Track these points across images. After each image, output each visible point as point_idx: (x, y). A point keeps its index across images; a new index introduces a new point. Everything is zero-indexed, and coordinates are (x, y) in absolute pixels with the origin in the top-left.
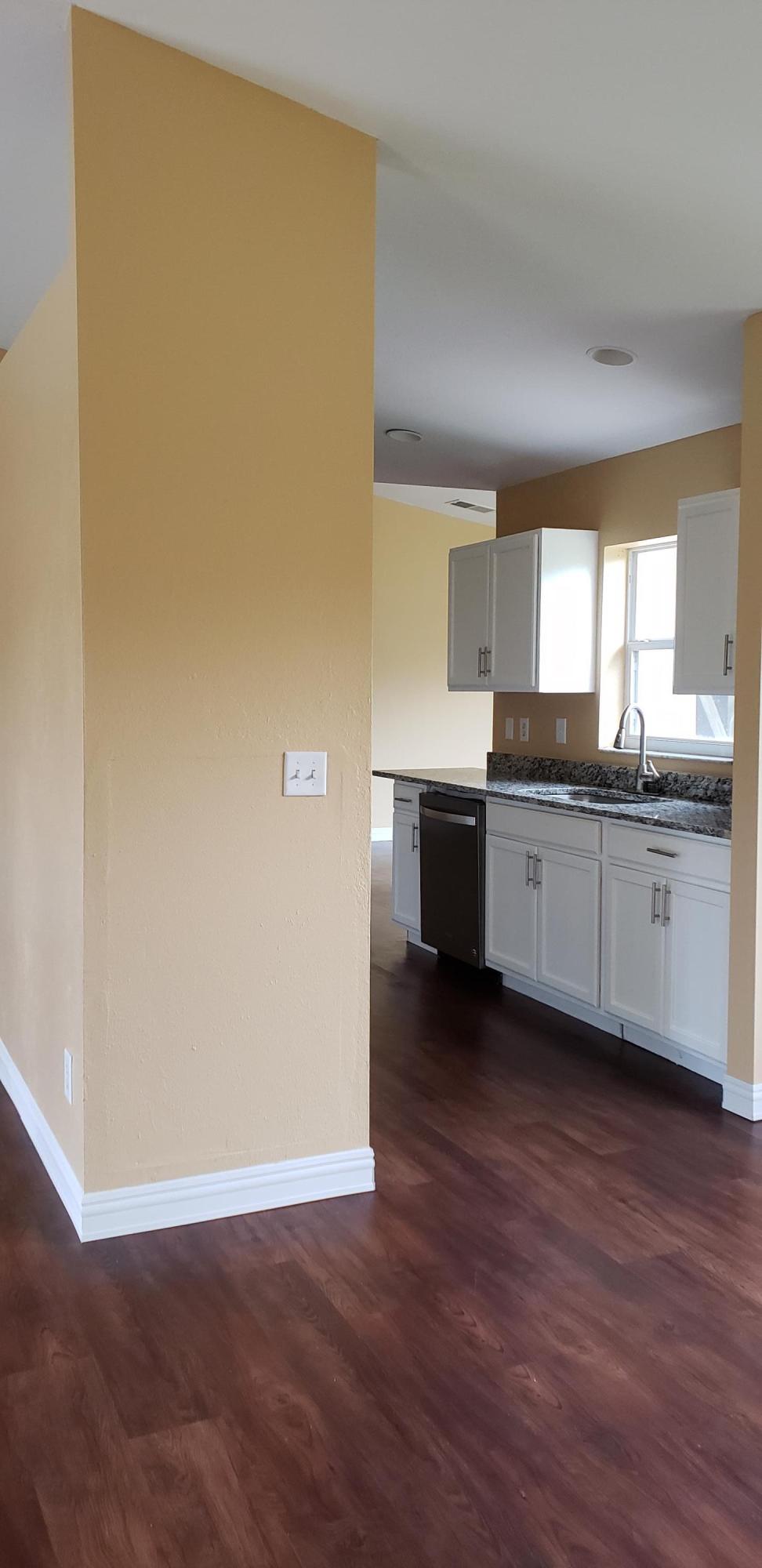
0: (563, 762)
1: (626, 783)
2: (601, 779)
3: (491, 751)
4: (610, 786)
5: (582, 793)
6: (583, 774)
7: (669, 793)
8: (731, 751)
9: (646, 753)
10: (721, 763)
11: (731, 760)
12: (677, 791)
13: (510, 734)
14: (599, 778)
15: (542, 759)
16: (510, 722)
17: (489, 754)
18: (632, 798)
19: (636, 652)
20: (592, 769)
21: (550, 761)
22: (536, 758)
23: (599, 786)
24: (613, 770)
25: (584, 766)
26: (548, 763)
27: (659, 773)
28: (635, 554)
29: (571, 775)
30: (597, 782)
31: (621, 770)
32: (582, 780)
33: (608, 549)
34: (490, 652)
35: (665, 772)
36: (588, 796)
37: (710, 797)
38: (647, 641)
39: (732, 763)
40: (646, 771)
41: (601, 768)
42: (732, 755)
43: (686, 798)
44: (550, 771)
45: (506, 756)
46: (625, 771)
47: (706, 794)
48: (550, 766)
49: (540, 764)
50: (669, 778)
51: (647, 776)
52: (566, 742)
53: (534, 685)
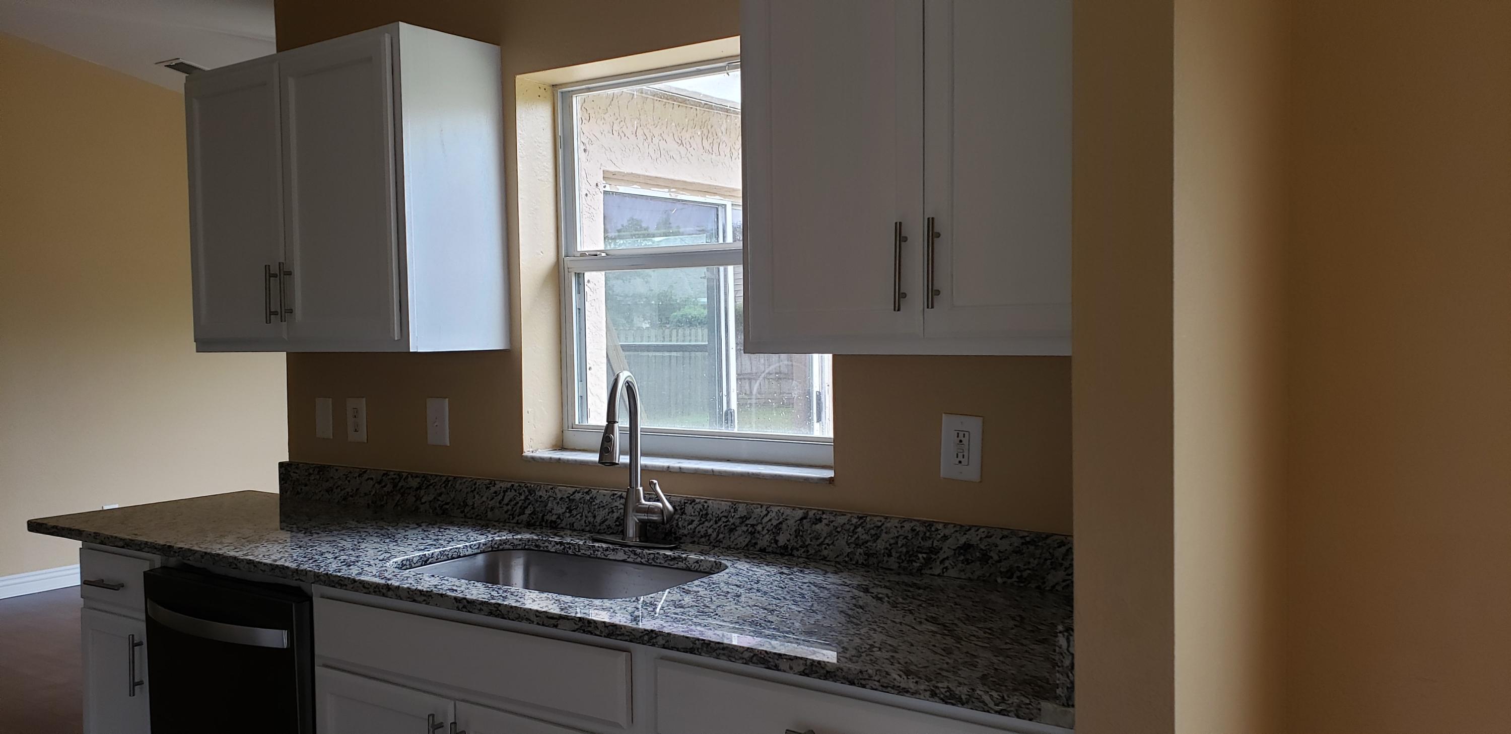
0: (447, 481)
1: (591, 519)
2: (534, 513)
3: (286, 458)
4: (554, 527)
5: (507, 547)
6: (492, 504)
7: (688, 539)
8: (828, 455)
9: (643, 461)
10: (807, 480)
11: (830, 474)
12: (706, 535)
13: (325, 428)
14: (528, 512)
15: (400, 474)
16: (324, 408)
17: (281, 465)
18: (621, 556)
19: (579, 276)
20: (510, 495)
21: (418, 480)
22: (386, 474)
23: (530, 526)
24: (559, 496)
25: (493, 489)
26: (414, 483)
27: (670, 503)
28: (567, 98)
29: (466, 505)
30: (524, 517)
31: (578, 496)
32: (489, 513)
33: (524, 81)
34: (289, 273)
36: (521, 553)
37: (785, 547)
38: (603, 254)
39: (831, 480)
40: (643, 501)
41: (531, 492)
42: (831, 462)
43: (729, 548)
44: (418, 498)
45: (322, 469)
46: (588, 498)
47: (776, 542)
48: (419, 488)
49: (395, 486)
50: (689, 509)
51: (649, 510)
52: (449, 445)
53: (396, 339)
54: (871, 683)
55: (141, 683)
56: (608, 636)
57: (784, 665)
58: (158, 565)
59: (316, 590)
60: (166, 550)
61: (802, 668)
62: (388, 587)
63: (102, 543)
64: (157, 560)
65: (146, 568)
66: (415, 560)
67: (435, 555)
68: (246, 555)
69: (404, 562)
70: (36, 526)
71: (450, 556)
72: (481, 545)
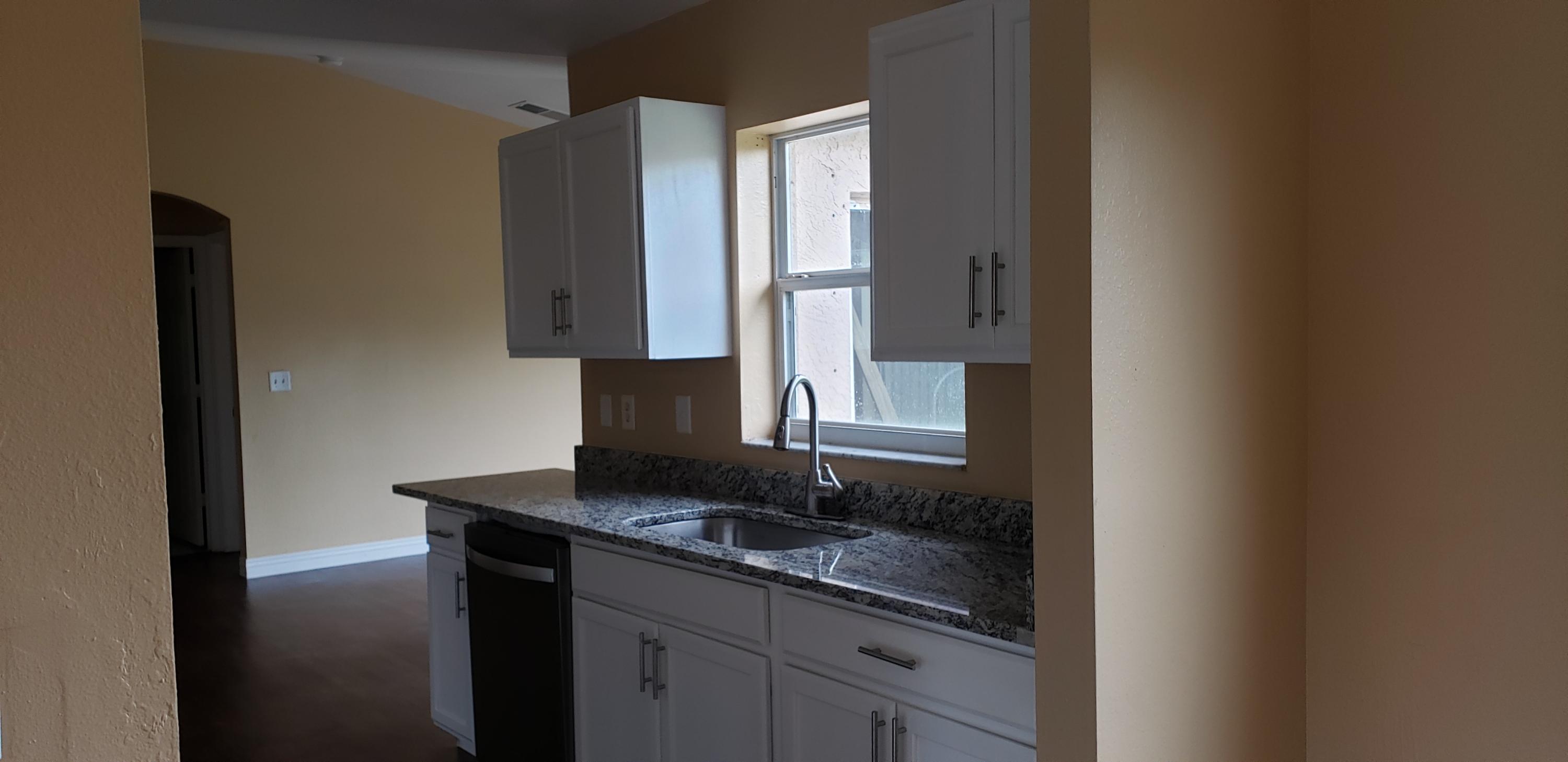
0: (688, 463)
1: (788, 495)
2: (748, 489)
3: (580, 442)
4: (762, 501)
5: (722, 514)
6: (720, 481)
7: (857, 514)
8: (962, 447)
9: (820, 448)
10: (944, 467)
11: (963, 462)
12: (870, 511)
13: (607, 419)
14: (745, 488)
15: (657, 456)
16: (606, 400)
17: (576, 448)
18: (801, 525)
19: (790, 294)
20: (732, 474)
21: (669, 461)
22: (647, 456)
23: (745, 499)
24: (765, 477)
25: (720, 470)
26: (666, 463)
27: (840, 481)
28: (781, 144)
29: (702, 482)
30: (742, 493)
31: (778, 476)
32: (718, 490)
33: (742, 134)
34: (569, 297)
35: (850, 480)
36: (732, 520)
37: (928, 522)
38: (806, 276)
39: (963, 468)
40: (820, 481)
41: (747, 472)
42: (964, 453)
43: (886, 522)
44: (669, 476)
45: (604, 451)
46: (785, 478)
47: (921, 518)
48: (669, 468)
49: (654, 466)
50: (857, 489)
51: (824, 489)
52: (690, 432)
53: (639, 348)
54: (912, 612)
55: (464, 609)
56: (750, 575)
57: (858, 598)
58: (475, 520)
59: (574, 538)
60: (478, 508)
61: (869, 601)
62: (615, 536)
63: (439, 502)
64: (474, 516)
65: (467, 522)
66: (647, 520)
67: (663, 518)
68: (529, 512)
69: (638, 521)
70: (398, 489)
71: (675, 519)
72: (702, 512)
